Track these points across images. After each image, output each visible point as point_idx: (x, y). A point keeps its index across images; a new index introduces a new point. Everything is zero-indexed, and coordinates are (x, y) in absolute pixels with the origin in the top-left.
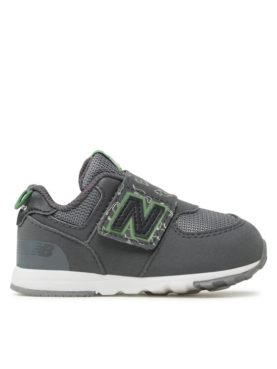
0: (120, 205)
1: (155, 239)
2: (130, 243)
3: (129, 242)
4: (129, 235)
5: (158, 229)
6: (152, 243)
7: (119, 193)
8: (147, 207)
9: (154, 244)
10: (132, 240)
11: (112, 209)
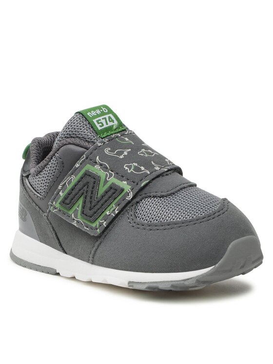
0: (74, 179)
1: (101, 225)
2: (75, 225)
3: (75, 223)
4: (76, 216)
5: (108, 213)
6: (97, 229)
7: (77, 165)
8: (104, 185)
9: (98, 230)
10: (78, 222)
11: (65, 183)
